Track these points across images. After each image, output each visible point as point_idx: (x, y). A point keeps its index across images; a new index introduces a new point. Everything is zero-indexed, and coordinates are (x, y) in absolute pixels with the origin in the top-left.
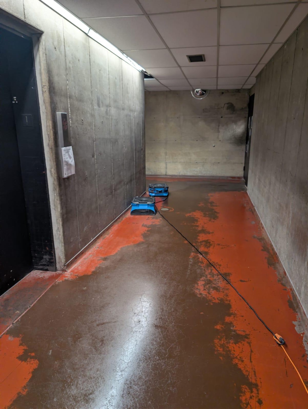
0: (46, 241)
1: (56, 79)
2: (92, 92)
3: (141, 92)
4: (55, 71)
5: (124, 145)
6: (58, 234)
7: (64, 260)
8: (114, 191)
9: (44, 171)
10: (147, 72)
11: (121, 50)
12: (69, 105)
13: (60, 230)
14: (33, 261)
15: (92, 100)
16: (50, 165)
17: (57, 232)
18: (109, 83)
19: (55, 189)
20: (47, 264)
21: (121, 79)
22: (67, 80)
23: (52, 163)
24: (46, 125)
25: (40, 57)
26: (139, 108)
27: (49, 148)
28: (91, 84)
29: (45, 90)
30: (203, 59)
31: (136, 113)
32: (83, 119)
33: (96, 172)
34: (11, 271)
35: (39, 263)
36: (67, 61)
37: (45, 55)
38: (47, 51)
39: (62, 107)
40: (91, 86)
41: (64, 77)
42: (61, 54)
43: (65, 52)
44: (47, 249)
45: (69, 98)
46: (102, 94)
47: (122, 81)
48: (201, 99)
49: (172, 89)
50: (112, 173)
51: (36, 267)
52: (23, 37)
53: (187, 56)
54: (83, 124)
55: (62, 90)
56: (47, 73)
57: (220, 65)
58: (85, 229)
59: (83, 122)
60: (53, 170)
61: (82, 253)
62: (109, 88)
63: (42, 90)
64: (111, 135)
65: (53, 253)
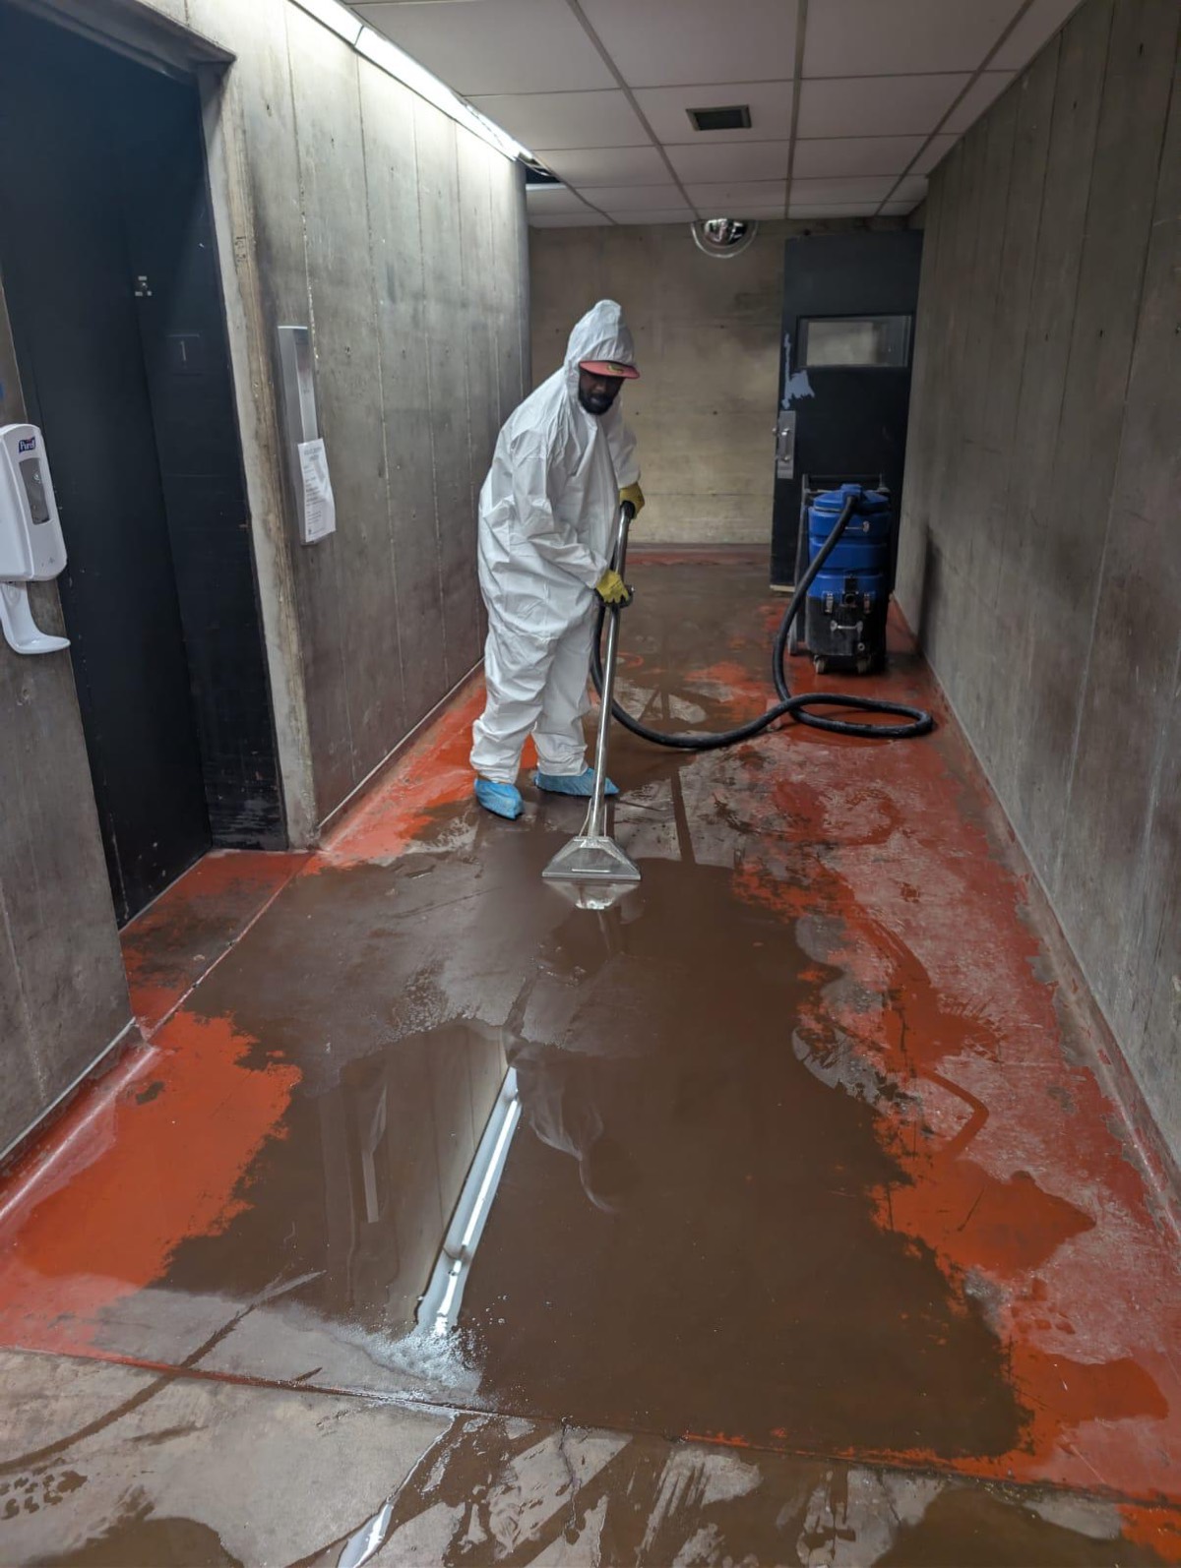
0: (254, 753)
1: (273, 212)
2: (371, 249)
3: (517, 235)
4: (270, 186)
5: (469, 434)
6: (291, 727)
7: (314, 813)
8: (441, 594)
9: (245, 523)
10: (537, 160)
11: (463, 96)
12: (311, 301)
13: (298, 714)
14: (211, 818)
15: (374, 279)
16: (263, 502)
17: (290, 721)
18: (420, 211)
19: (279, 582)
20: (255, 827)
21: (455, 196)
22: (303, 214)
23: (270, 495)
24: (248, 370)
25: (224, 142)
26: (512, 296)
27: (259, 445)
28: (369, 220)
29: (244, 252)
30: (745, 119)
31: (502, 318)
32: (349, 345)
33: (391, 527)
34: (155, 845)
35: (233, 826)
36: (302, 148)
37: (240, 135)
38: (247, 121)
39: (291, 309)
40: (370, 228)
41: (295, 202)
42: (284, 125)
43: (295, 117)
44: (258, 777)
45: (310, 275)
46: (400, 253)
47: (459, 200)
48: (731, 255)
49: (622, 219)
50: (435, 534)
51: (222, 837)
52: (164, 72)
53: (687, 110)
54: (349, 364)
55: (290, 247)
56: (248, 195)
57: (800, 139)
58: (366, 720)
59: (349, 356)
60: (271, 518)
61: (362, 796)
62: (421, 231)
63: (234, 250)
64: (430, 397)
65: (276, 791)
